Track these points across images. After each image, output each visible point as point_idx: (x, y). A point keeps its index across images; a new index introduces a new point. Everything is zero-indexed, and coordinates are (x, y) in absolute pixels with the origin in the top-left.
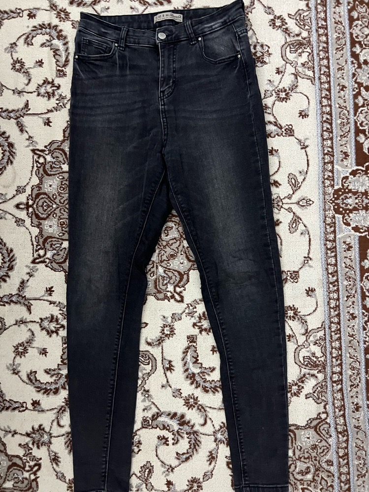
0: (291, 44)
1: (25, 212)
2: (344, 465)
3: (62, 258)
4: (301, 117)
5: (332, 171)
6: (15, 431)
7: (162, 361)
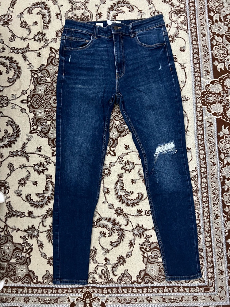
0: (175, 11)
1: (26, 105)
2: (209, 252)
3: (47, 130)
4: (181, 51)
5: (200, 81)
6: (18, 229)
7: (103, 188)
